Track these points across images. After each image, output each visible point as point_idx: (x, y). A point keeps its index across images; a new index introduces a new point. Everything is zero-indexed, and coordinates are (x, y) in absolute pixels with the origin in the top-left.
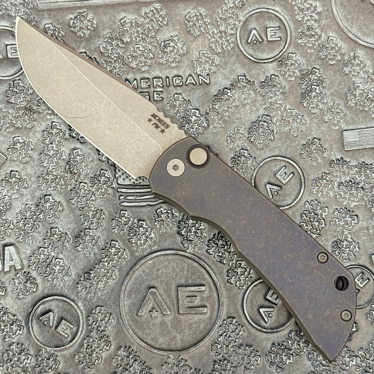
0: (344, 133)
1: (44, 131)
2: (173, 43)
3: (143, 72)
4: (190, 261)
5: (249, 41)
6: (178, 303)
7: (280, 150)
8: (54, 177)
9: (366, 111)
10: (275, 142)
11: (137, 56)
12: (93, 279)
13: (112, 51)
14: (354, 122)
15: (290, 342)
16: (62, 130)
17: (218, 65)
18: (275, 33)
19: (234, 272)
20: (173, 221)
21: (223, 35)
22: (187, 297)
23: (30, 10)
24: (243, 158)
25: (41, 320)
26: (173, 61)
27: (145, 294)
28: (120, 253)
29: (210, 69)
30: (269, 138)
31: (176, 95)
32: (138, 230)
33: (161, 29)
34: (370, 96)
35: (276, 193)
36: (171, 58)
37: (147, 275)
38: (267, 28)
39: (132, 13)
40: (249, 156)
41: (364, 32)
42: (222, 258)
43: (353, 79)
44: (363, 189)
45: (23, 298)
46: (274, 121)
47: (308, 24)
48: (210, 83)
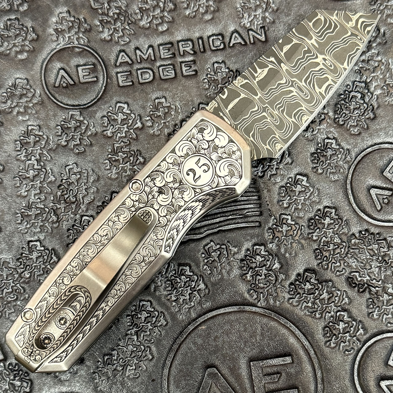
1: (16, 141)
3: (162, 33)
4: (265, 320)
6: (253, 386)
7: (387, 134)
8: (39, 212)
10: (377, 122)
11: (149, 9)
12: (118, 363)
13: (109, 5)
16: (45, 136)
17: (277, 10)
19: (334, 329)
22: (265, 375)
24: (330, 152)
26: (206, 12)
27: (200, 378)
28: (154, 319)
29: (264, 18)
30: (367, 117)
31: (216, 65)
32: (179, 281)
35: (386, 201)
36: (203, 7)
37: (200, 348)
40: (338, 147)
42: (313, 310)
46: (372, 89)
48: (267, 41)
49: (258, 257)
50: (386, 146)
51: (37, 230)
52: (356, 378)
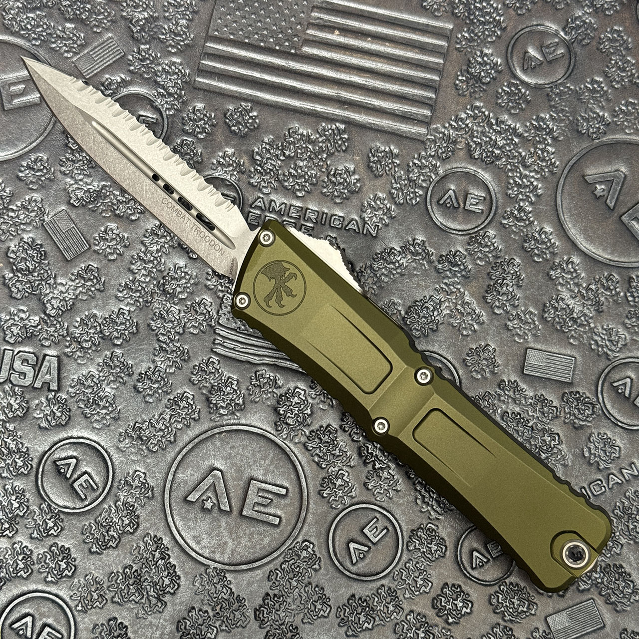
0: (529, 351)
1: (149, 229)
2: (345, 176)
3: (298, 197)
5: (441, 202)
6: (245, 501)
7: (440, 347)
8: (140, 289)
9: (564, 332)
10: (436, 334)
11: (296, 176)
12: (145, 433)
13: (267, 161)
14: (545, 341)
15: (376, 599)
17: (395, 217)
18: (477, 203)
19: (331, 483)
20: (274, 392)
21: (411, 184)
22: (259, 496)
23: (183, 84)
25: (57, 465)
26: (339, 196)
27: (205, 475)
28: (190, 411)
29: (381, 219)
30: (430, 327)
31: (329, 238)
32: (224, 390)
33: (336, 153)
34: (575, 315)
36: (337, 192)
38: (467, 194)
39: (307, 125)
41: (589, 236)
42: (322, 460)
43: (559, 288)
44: (533, 429)
45: (46, 428)
46: (443, 308)
47: (522, 204)
48: (375, 237)
49: (296, 398)
50: (436, 356)
51: (132, 302)
52: (332, 530)
